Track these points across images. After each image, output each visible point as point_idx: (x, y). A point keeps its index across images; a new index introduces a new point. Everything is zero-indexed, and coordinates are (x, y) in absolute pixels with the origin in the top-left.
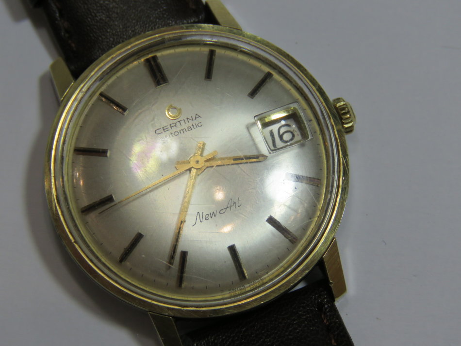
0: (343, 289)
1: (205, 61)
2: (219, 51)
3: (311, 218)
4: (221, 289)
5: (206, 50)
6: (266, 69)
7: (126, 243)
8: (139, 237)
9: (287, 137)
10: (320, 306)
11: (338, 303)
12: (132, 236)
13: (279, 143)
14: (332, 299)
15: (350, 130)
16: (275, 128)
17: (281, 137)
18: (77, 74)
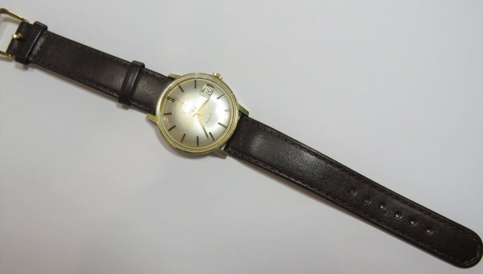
0: (248, 113)
1: (179, 89)
2: (181, 84)
3: (229, 103)
4: (223, 133)
5: (177, 86)
6: (194, 80)
7: (196, 141)
8: (198, 138)
9: (210, 91)
10: (247, 120)
11: (249, 116)
12: (196, 138)
13: (210, 93)
14: (248, 116)
15: (222, 78)
16: (206, 91)
17: (209, 92)
18: (154, 114)
